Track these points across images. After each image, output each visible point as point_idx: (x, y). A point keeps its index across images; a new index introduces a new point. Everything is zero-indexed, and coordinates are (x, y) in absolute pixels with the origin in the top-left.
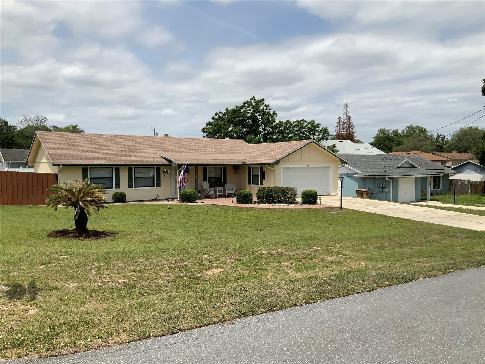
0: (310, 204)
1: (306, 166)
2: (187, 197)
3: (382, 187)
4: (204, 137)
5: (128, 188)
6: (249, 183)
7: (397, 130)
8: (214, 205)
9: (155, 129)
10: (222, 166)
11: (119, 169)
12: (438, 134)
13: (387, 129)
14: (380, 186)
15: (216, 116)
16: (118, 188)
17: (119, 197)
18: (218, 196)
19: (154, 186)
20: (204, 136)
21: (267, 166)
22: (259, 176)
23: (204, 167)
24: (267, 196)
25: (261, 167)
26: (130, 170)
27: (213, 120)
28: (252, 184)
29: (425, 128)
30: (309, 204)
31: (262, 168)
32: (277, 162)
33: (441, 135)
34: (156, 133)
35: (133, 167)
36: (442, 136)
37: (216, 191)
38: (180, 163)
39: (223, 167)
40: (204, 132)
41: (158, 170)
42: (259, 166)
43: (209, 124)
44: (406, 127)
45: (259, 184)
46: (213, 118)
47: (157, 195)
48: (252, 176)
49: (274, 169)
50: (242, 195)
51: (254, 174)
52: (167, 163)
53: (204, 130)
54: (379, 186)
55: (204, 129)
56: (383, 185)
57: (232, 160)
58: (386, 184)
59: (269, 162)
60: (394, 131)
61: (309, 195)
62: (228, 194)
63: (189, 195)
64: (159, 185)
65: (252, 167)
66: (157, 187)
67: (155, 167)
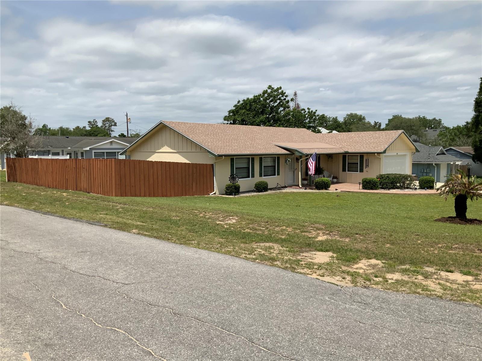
1: (396, 154)
3: (426, 172)
5: (260, 177)
6: (344, 170)
7: (336, 117)
9: (127, 114)
11: (254, 159)
12: (375, 121)
13: (328, 117)
14: (424, 170)
15: (238, 103)
16: (253, 177)
19: (275, 175)
20: (224, 123)
22: (358, 163)
25: (362, 155)
26: (261, 159)
27: (235, 108)
28: (348, 171)
29: (363, 116)
31: (362, 157)
32: (385, 152)
33: (378, 122)
34: (128, 118)
35: (263, 157)
36: (378, 124)
38: (308, 152)
41: (278, 158)
42: (359, 155)
44: (346, 115)
45: (358, 172)
48: (348, 163)
54: (422, 171)
56: (428, 170)
58: (430, 169)
59: (379, 151)
60: (333, 118)
65: (348, 155)
66: (277, 175)
67: (276, 156)
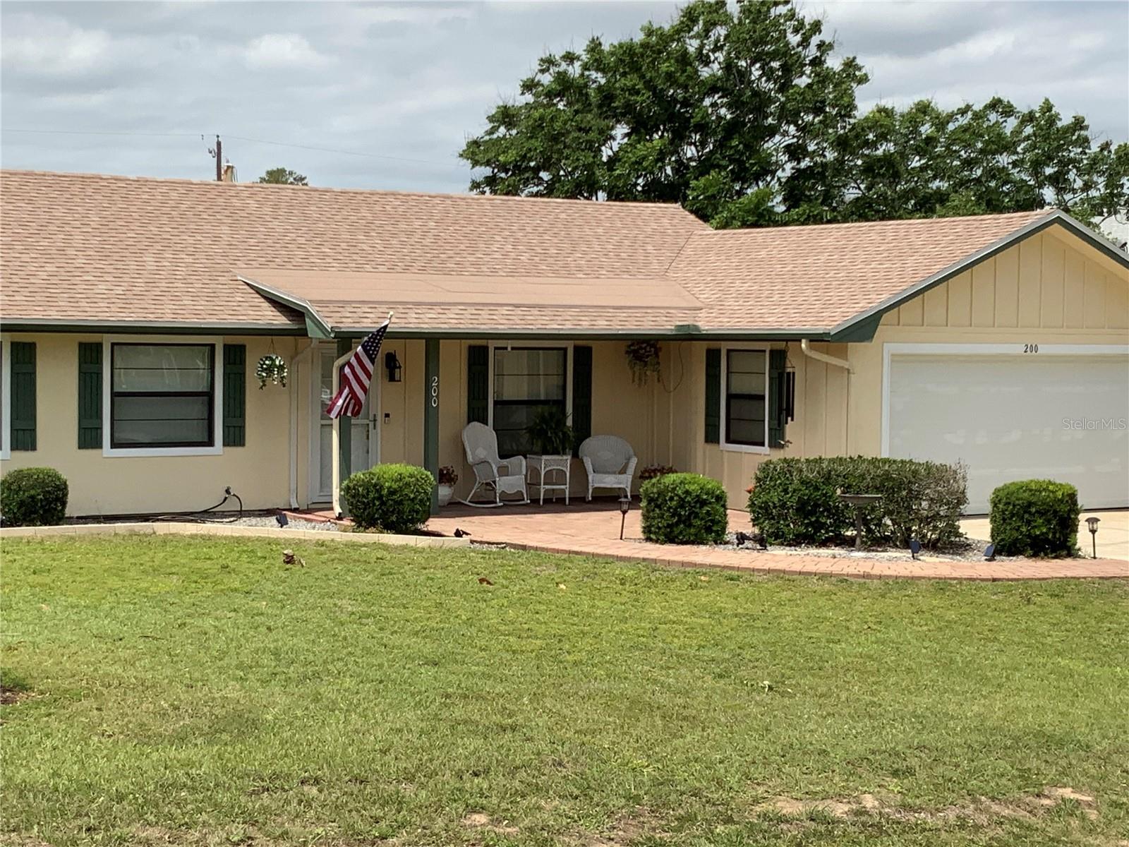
0: (1035, 555)
1: (1019, 349)
2: (383, 503)
4: (475, 185)
5: (80, 447)
6: (712, 437)
8: (524, 548)
9: (219, 144)
10: (570, 346)
11: (32, 347)
15: (542, 71)
16: (26, 449)
17: (33, 497)
18: (547, 501)
19: (210, 443)
20: (473, 182)
21: (811, 348)
22: (763, 398)
23: (471, 349)
24: (805, 509)
25: (779, 351)
26: (89, 356)
27: (529, 98)
28: (728, 440)
30: (1029, 557)
31: (778, 357)
32: (864, 329)
34: (224, 164)
35: (107, 340)
37: (533, 472)
38: (348, 325)
39: (576, 348)
40: (476, 163)
41: (235, 356)
42: (767, 346)
43: (506, 116)
45: (762, 444)
46: (529, 86)
47: (228, 491)
48: (730, 397)
49: (846, 365)
50: (671, 499)
51: (736, 390)
52: (280, 321)
53: (475, 153)
55: (476, 143)
57: (622, 315)
59: (820, 328)
61: (1030, 504)
62: (595, 489)
63: (392, 492)
64: (235, 437)
65: (729, 351)
66: (226, 444)
67: (219, 342)
